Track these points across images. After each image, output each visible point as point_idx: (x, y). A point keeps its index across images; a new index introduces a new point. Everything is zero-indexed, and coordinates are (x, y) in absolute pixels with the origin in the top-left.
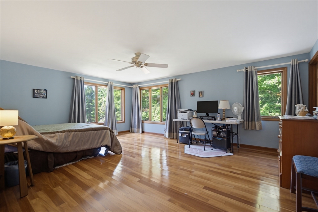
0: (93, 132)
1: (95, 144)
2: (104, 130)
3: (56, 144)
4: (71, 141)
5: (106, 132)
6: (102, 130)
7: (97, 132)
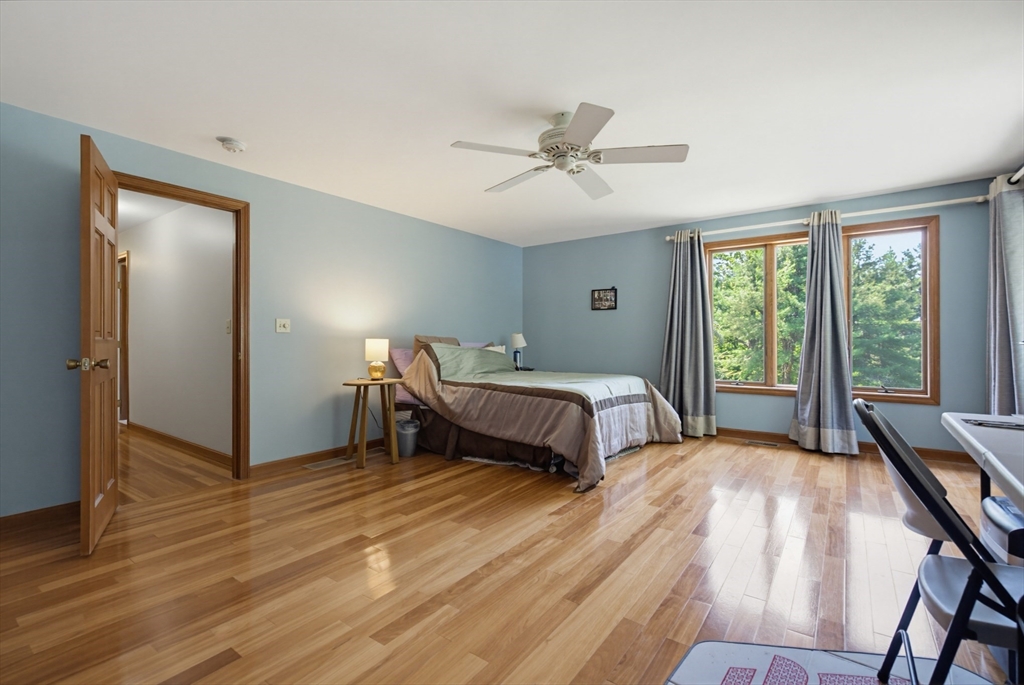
0: (530, 398)
1: (532, 432)
2: (562, 399)
3: (452, 407)
4: (481, 408)
5: (565, 407)
6: (555, 398)
7: (540, 401)
